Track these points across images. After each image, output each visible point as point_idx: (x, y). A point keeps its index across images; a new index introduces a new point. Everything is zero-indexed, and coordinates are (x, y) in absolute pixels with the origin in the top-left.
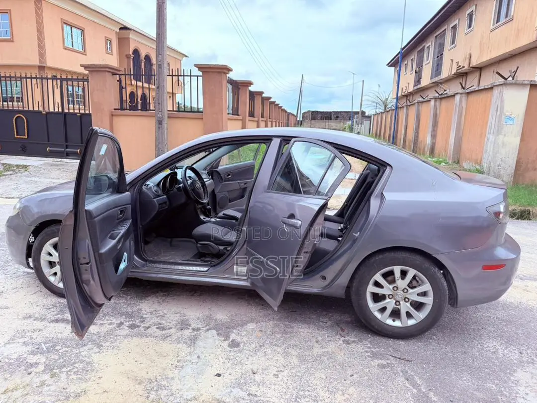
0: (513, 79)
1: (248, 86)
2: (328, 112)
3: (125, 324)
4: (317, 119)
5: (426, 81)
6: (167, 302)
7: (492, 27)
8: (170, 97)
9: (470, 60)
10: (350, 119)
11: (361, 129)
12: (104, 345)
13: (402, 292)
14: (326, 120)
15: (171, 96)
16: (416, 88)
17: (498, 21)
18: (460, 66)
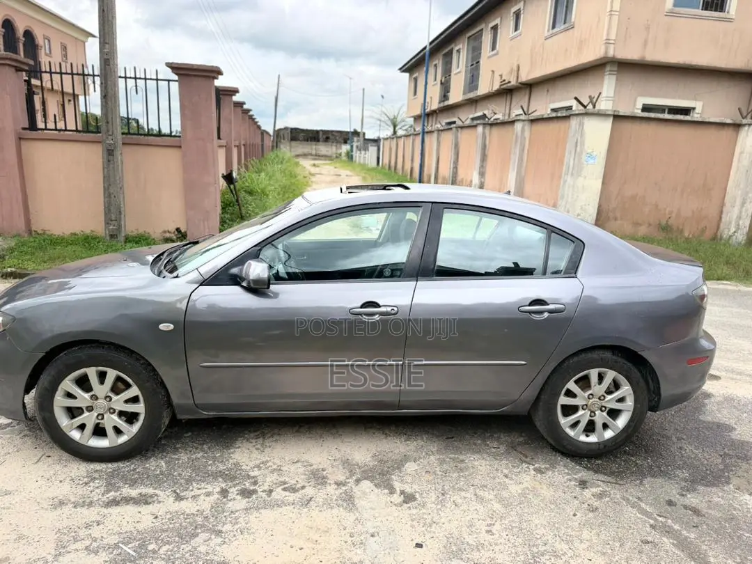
0: (594, 106)
1: (232, 95)
2: (313, 131)
3: (231, 490)
4: (299, 140)
5: (456, 96)
6: (270, 447)
7: (546, 34)
8: (70, 101)
9: (518, 74)
10: (345, 142)
11: (365, 158)
12: (224, 530)
13: (598, 400)
14: (311, 141)
15: (71, 98)
16: (442, 105)
17: (554, 27)
18: (504, 81)
